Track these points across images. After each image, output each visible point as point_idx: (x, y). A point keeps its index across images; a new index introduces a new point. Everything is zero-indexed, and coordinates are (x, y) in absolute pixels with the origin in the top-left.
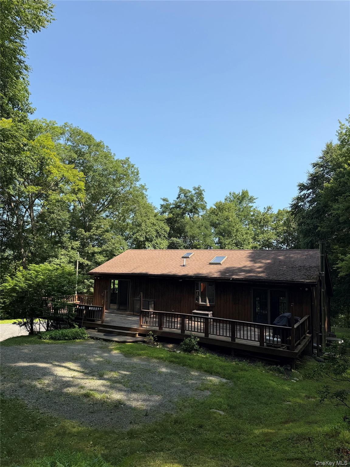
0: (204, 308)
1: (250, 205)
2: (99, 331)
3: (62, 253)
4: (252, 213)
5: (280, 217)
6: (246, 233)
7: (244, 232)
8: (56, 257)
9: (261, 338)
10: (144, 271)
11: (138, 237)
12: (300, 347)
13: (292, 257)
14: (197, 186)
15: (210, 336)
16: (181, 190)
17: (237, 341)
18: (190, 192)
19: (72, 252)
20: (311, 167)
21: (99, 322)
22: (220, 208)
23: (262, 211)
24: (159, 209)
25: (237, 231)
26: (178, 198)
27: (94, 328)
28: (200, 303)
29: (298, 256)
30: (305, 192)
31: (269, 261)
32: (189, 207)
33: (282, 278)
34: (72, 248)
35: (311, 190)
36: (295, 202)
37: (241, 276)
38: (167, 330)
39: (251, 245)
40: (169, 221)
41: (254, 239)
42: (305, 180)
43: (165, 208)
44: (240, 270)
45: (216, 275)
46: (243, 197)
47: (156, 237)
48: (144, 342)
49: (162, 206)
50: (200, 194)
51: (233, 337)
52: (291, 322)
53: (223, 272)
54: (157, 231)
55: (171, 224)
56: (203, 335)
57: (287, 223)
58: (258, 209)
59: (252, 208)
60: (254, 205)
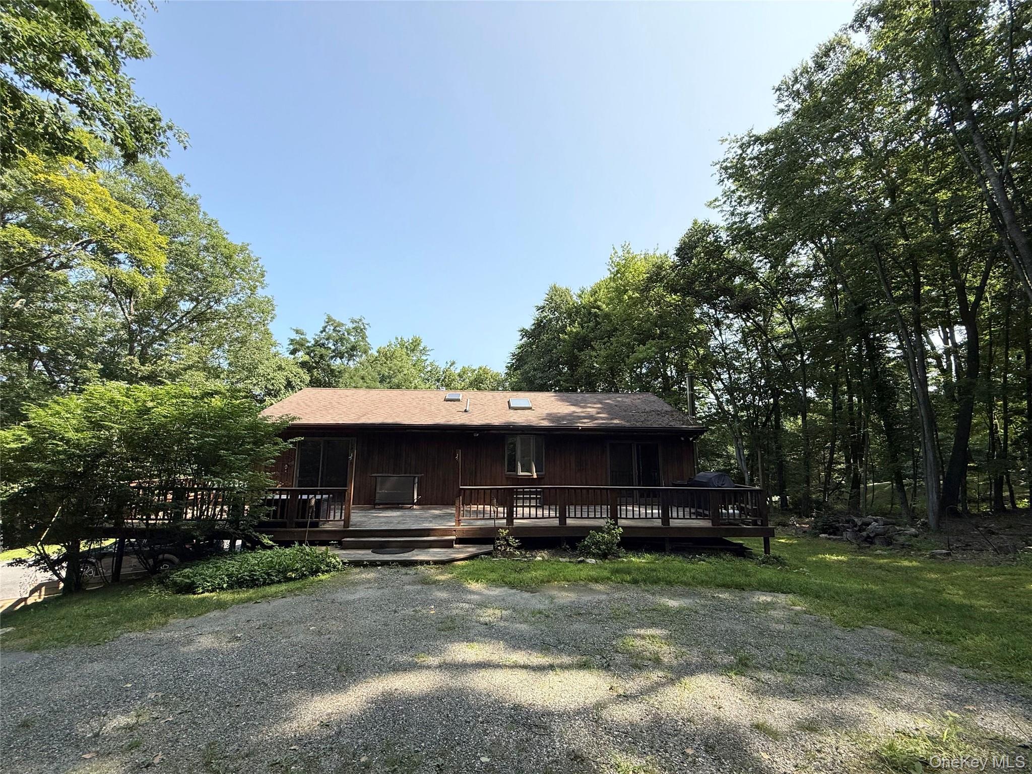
1: (424, 358)
2: (346, 546)
9: (716, 511)
14: (357, 318)
16: (330, 320)
18: (344, 325)
21: (339, 527)
26: (322, 332)
28: (518, 474)
32: (341, 348)
38: (525, 523)
43: (298, 345)
46: (414, 346)
48: (490, 553)
49: (292, 340)
50: (360, 331)
53: (553, 420)
59: (428, 362)
60: (429, 358)
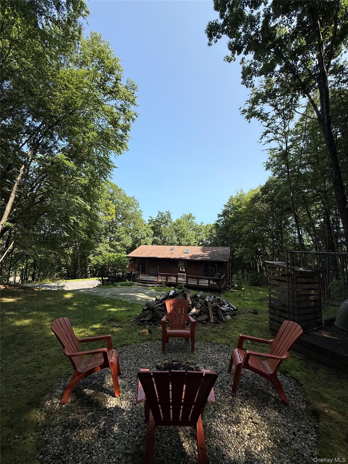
0: (182, 272)
1: (193, 220)
2: (138, 282)
3: (101, 245)
4: (194, 225)
5: (208, 228)
6: (192, 235)
7: (191, 235)
8: (98, 247)
9: (209, 283)
10: (155, 256)
11: (137, 237)
12: (223, 286)
13: (218, 250)
14: (167, 211)
15: (188, 283)
16: (159, 212)
17: (199, 284)
18: (164, 213)
19: (106, 245)
20: (223, 206)
21: (138, 279)
22: (179, 222)
23: (199, 224)
24: (147, 222)
25: (187, 234)
26: (157, 217)
27: (136, 281)
28: (181, 270)
29: (220, 249)
30: (220, 218)
31: (209, 252)
32: (164, 221)
33: (215, 259)
34: (106, 243)
35: (223, 217)
36: (216, 223)
37: (199, 259)
38: (170, 281)
39: (194, 241)
40: (153, 228)
41: (196, 238)
42: (221, 213)
43: (151, 221)
44: (199, 256)
45: (189, 258)
46: (189, 217)
47: (147, 236)
48: (161, 286)
49: (149, 220)
50: (169, 215)
51: (198, 283)
52: (220, 277)
53: (191, 257)
54: (147, 234)
55: (154, 230)
56: (186, 283)
57: (211, 231)
58: (197, 223)
59: (194, 223)
60: (195, 221)
